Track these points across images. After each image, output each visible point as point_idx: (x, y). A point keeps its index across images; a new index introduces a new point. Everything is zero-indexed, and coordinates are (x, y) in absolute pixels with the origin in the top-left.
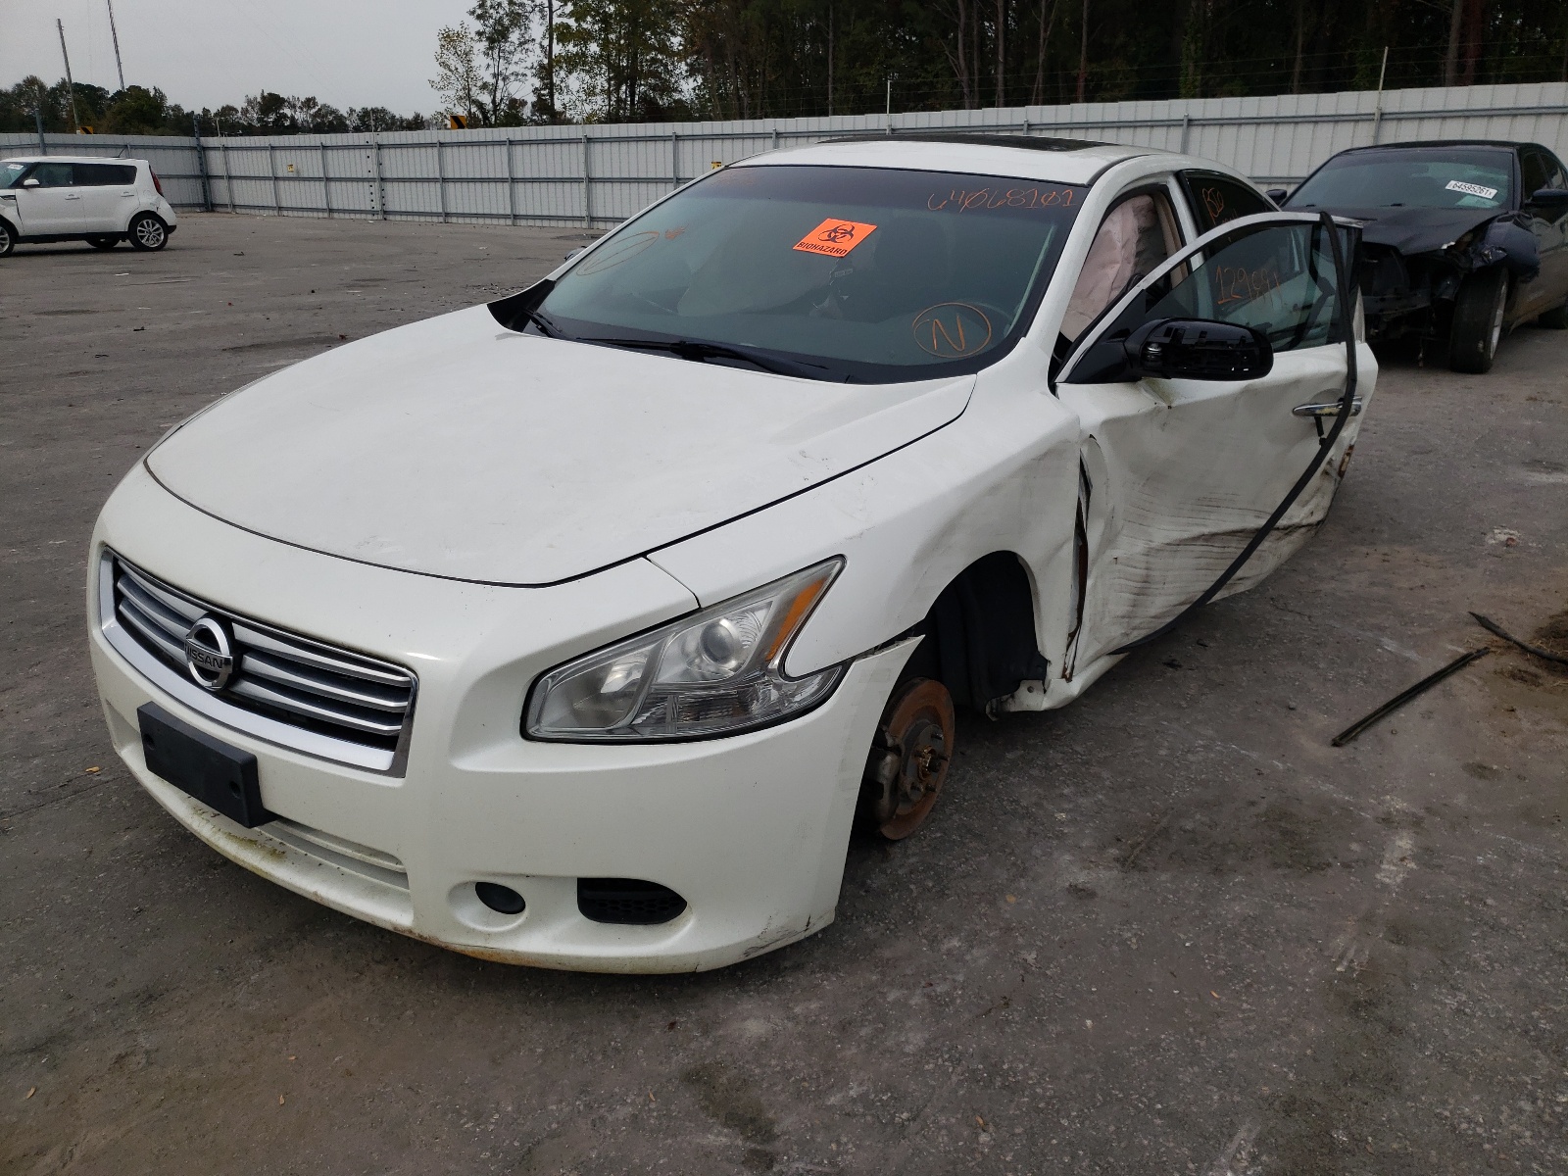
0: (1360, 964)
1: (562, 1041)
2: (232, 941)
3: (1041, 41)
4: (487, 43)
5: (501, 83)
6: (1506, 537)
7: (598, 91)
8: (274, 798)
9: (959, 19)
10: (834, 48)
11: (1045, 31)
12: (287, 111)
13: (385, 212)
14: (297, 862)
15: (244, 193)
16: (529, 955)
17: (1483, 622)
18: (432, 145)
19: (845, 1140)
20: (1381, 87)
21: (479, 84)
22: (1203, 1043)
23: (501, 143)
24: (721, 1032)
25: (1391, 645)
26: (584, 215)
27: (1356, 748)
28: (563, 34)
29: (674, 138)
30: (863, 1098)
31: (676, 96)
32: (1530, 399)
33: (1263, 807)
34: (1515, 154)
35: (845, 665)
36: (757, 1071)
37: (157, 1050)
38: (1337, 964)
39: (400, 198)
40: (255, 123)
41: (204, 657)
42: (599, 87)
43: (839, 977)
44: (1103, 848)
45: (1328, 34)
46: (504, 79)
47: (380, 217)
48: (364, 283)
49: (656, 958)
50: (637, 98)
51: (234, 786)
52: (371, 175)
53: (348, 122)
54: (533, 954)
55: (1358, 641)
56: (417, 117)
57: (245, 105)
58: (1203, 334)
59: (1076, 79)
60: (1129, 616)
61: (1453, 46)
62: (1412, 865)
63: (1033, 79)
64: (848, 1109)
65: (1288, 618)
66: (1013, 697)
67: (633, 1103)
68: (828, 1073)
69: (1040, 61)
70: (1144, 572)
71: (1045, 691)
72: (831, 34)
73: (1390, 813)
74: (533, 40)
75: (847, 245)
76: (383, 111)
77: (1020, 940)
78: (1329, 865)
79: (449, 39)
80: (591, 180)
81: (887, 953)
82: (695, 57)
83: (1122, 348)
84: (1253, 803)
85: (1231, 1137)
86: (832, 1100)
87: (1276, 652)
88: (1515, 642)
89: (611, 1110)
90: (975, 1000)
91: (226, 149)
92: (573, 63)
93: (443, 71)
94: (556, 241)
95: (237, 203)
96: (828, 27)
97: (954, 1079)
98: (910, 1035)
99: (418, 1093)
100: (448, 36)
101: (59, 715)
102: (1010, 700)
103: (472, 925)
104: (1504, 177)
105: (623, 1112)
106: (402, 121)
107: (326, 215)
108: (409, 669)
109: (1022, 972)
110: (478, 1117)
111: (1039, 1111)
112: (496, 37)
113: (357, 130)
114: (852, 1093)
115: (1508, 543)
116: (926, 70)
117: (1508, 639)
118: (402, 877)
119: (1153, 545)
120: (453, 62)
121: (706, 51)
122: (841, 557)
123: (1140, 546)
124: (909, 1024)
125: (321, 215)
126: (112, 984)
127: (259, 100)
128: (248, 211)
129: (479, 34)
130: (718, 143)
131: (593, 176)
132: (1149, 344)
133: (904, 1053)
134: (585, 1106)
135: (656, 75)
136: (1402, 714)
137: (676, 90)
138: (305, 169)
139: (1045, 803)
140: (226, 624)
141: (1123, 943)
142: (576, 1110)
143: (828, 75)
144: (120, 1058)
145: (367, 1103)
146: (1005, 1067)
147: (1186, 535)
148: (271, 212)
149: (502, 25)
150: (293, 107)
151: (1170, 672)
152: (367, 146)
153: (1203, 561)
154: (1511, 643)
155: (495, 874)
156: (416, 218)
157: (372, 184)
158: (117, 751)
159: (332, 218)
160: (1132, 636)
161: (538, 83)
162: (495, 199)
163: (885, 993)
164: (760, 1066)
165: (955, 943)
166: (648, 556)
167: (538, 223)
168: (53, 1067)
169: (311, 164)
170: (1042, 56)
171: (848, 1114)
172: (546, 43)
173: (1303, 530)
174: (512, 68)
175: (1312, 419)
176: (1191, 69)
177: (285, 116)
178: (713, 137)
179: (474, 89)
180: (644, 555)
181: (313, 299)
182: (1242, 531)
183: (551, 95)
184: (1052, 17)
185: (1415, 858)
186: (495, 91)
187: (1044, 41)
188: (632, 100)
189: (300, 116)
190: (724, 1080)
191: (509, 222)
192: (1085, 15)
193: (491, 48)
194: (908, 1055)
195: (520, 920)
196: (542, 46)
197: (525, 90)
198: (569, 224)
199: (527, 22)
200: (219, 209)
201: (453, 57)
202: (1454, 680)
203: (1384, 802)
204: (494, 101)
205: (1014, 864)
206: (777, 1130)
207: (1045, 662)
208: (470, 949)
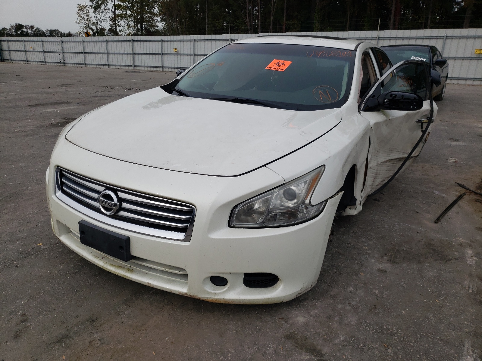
0: (475, 289)
1: (240, 328)
2: (113, 301)
3: (272, 13)
4: (94, 9)
5: (99, 23)
6: (455, 161)
7: (131, 26)
8: (135, 251)
9: (247, 6)
10: (208, 14)
11: (273, 11)
12: (25, 30)
13: (65, 63)
14: (138, 272)
15: (15, 56)
16: (229, 300)
17: (460, 185)
18: (80, 42)
19: (347, 354)
20: (378, 29)
21: (92, 22)
22: (441, 317)
23: (104, 41)
24: (291, 322)
25: (437, 193)
26: (132, 65)
27: (442, 224)
28: (118, 7)
29: (161, 41)
30: (345, 340)
31: (156, 28)
32: (440, 121)
33: (423, 243)
34: (430, 48)
35: (326, 201)
36: (308, 334)
37: (103, 339)
38: (468, 290)
39: (69, 58)
40: (14, 33)
41: (108, 203)
42: (131, 25)
43: (320, 302)
44: (382, 257)
45: (356, 14)
46: (100, 21)
47: (63, 65)
48: (67, 85)
49: (271, 299)
50: (143, 29)
51: (121, 248)
52: (59, 51)
53: (46, 34)
54: (231, 300)
55: (427, 192)
56: (69, 33)
57: (10, 27)
58: (403, 96)
59: (282, 25)
60: (372, 185)
61: (392, 18)
62: (475, 258)
63: (270, 25)
64: (343, 344)
65: (403, 185)
66: (344, 211)
67: (273, 347)
68: (331, 333)
69: (272, 20)
70: (376, 171)
71: (355, 209)
72: (207, 10)
73: (461, 243)
74: (109, 9)
75: (284, 67)
76: (58, 31)
77: (371, 287)
78: (451, 259)
79: (81, 8)
80: (134, 54)
81: (332, 293)
82: (163, 16)
83: (377, 101)
84: (420, 241)
85: (464, 346)
86: (337, 341)
87: (405, 196)
88: (472, 191)
89: (266, 349)
90: (365, 306)
91: (8, 41)
92: (122, 17)
93: (79, 18)
94: (124, 73)
95: (12, 59)
96: (206, 8)
97: (371, 332)
98: (351, 319)
99: (199, 348)
100: (80, 6)
101: (19, 226)
102: (343, 212)
103: (210, 291)
104: (427, 56)
105: (271, 350)
106: (64, 34)
107: (44, 64)
108: (193, 205)
109: (376, 297)
110: (223, 355)
111: (402, 341)
112: (97, 8)
113: (49, 36)
114: (341, 339)
115: (456, 162)
116: (236, 22)
117: (470, 190)
118: (186, 276)
119: (379, 163)
120: (83, 15)
121: (166, 13)
122: (324, 165)
123: (376, 164)
124: (349, 315)
125: (42, 63)
126: (77, 317)
127: (15, 26)
128: (16, 62)
129: (91, 6)
130: (175, 43)
131: (135, 52)
132: (385, 99)
133: (352, 325)
134: (257, 349)
135: (149, 21)
136: (450, 213)
137: (156, 26)
138: (36, 48)
139: (358, 243)
140: (115, 191)
141: (402, 286)
142: (255, 351)
143: (206, 23)
144: (91, 342)
145: (184, 352)
146: (385, 327)
147: (386, 160)
148: (24, 62)
149: (99, 4)
150: (26, 28)
151: (377, 202)
152: (58, 41)
153: (388, 168)
154: (471, 191)
155: (220, 273)
156: (76, 65)
157: (60, 54)
158: (59, 237)
159: (46, 65)
160: (372, 191)
161: (111, 23)
162: (102, 60)
163: (337, 306)
164: (308, 332)
165: (351, 289)
166: (266, 166)
167: (117, 67)
168: (67, 347)
169: (38, 46)
170: (272, 19)
171: (344, 346)
172: (113, 10)
173: (413, 158)
174: (102, 18)
175: (420, 124)
176: (317, 23)
177: (24, 31)
178: (174, 41)
179: (90, 24)
180: (265, 165)
181: (50, 90)
182: (398, 159)
183: (116, 27)
184: (275, 6)
185: (475, 256)
186: (97, 25)
187: (273, 14)
188: (142, 29)
189: (29, 31)
190: (299, 337)
191: (107, 67)
192: (285, 6)
193: (95, 11)
194: (353, 325)
195: (226, 288)
196: (112, 11)
197: (107, 25)
198: (127, 68)
199: (107, 3)
200: (6, 61)
201: (82, 14)
202: (460, 202)
203: (457, 240)
204: (97, 28)
205: (358, 263)
206: (323, 352)
207: (356, 200)
208: (208, 299)
